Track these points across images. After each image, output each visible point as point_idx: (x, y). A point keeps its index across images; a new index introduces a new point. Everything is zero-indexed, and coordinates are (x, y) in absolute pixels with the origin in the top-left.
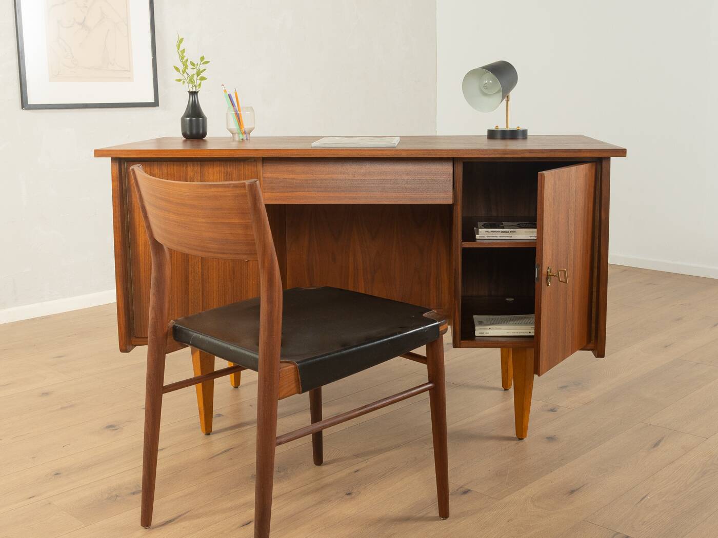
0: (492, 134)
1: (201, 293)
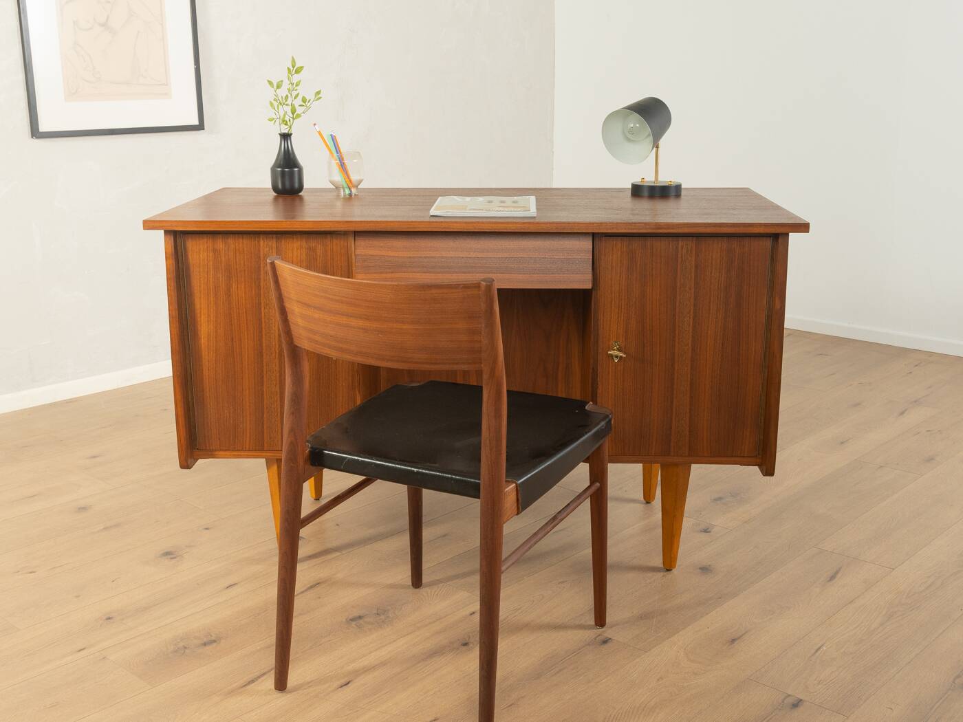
0: (637, 191)
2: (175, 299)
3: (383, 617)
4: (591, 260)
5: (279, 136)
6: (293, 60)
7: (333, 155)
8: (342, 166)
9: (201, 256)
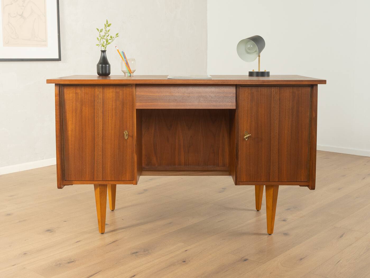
0: (251, 74)
1: (101, 157)
2: (58, 114)
3: (147, 252)
4: (235, 97)
5: (101, 51)
6: (107, 21)
7: (123, 60)
8: (127, 64)
9: (70, 96)
